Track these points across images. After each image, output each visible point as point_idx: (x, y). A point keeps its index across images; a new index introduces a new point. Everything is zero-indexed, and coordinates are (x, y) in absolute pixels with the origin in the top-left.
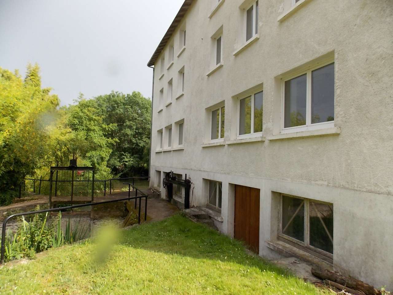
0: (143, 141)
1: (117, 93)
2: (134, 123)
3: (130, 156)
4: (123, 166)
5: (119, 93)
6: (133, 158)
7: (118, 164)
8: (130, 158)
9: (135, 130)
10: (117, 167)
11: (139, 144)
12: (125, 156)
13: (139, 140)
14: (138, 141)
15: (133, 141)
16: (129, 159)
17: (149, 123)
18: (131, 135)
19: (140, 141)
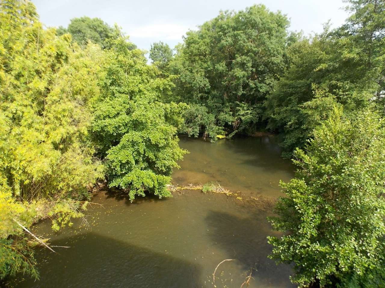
0: (266, 83)
1: (227, 14)
2: (248, 58)
3: (249, 106)
4: (239, 121)
5: (229, 12)
6: (251, 110)
7: (230, 119)
8: (247, 110)
9: (251, 69)
10: (230, 123)
11: (259, 89)
12: (241, 107)
13: (260, 83)
14: (259, 85)
15: (251, 84)
16: (246, 112)
17: (274, 54)
18: (244, 76)
19: (261, 85)
